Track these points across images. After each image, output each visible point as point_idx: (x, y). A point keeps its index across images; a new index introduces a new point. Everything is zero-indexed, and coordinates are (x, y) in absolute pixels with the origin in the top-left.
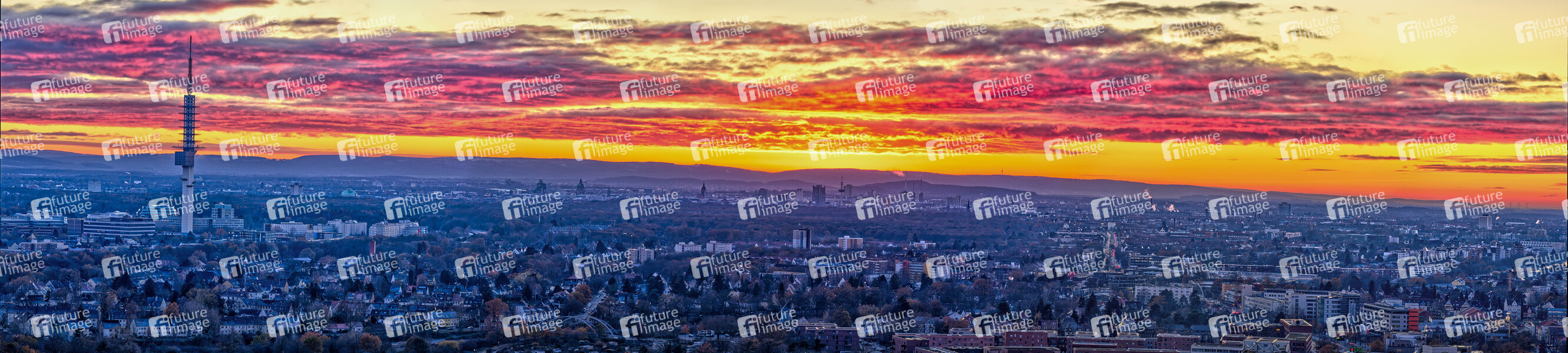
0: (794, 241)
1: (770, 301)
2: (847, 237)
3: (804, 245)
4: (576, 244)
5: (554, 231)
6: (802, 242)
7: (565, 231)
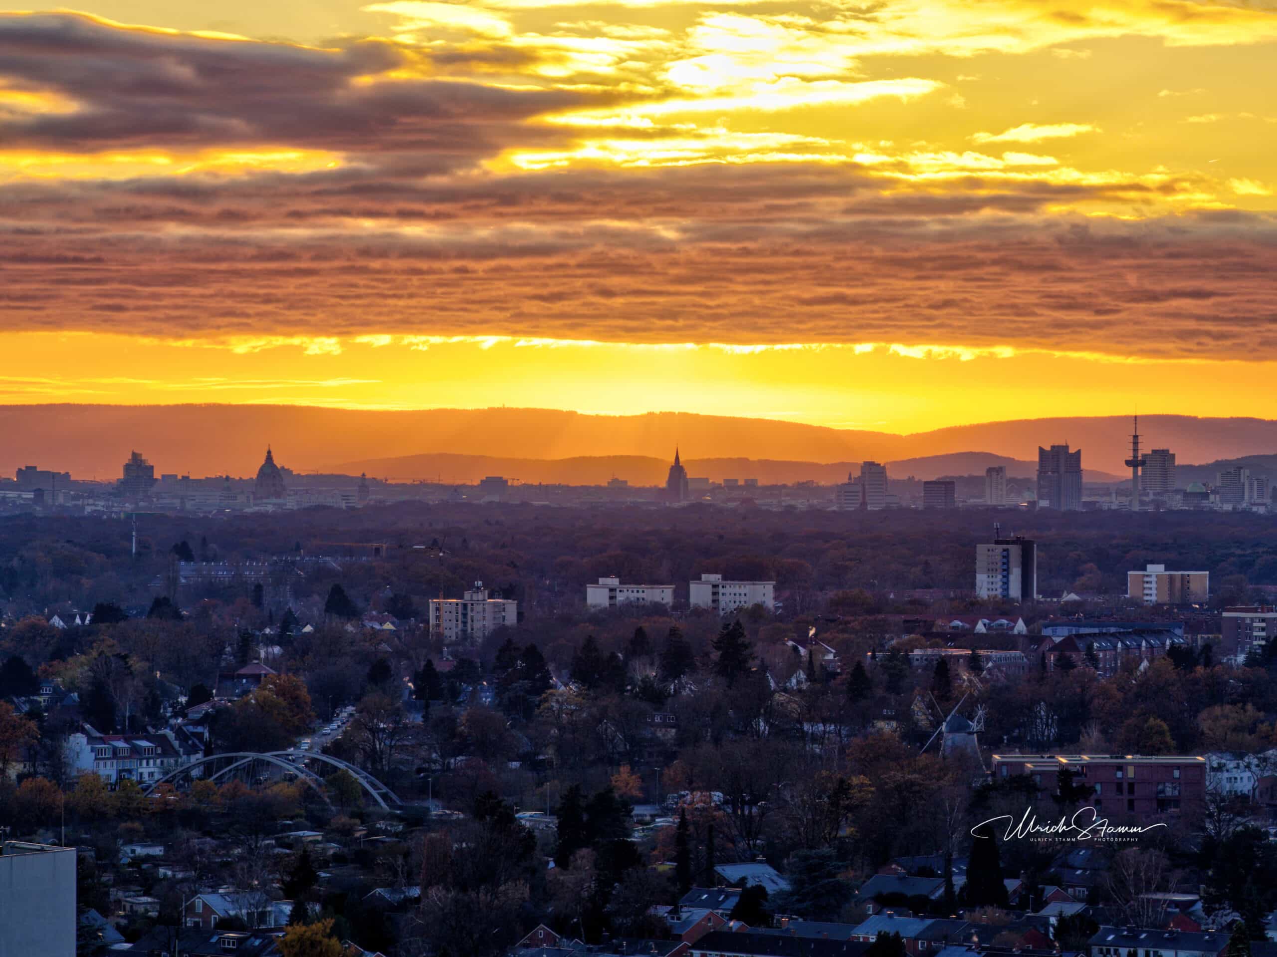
0: (982, 579)
1: (903, 715)
2: (1156, 570)
3: (1015, 591)
4: (258, 601)
5: (186, 572)
6: (1006, 584)
7: (221, 572)
